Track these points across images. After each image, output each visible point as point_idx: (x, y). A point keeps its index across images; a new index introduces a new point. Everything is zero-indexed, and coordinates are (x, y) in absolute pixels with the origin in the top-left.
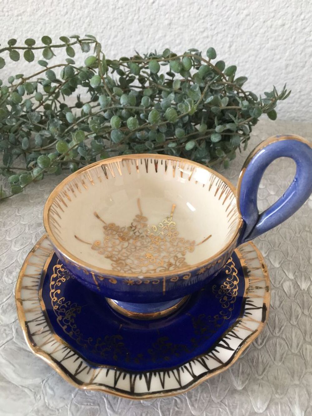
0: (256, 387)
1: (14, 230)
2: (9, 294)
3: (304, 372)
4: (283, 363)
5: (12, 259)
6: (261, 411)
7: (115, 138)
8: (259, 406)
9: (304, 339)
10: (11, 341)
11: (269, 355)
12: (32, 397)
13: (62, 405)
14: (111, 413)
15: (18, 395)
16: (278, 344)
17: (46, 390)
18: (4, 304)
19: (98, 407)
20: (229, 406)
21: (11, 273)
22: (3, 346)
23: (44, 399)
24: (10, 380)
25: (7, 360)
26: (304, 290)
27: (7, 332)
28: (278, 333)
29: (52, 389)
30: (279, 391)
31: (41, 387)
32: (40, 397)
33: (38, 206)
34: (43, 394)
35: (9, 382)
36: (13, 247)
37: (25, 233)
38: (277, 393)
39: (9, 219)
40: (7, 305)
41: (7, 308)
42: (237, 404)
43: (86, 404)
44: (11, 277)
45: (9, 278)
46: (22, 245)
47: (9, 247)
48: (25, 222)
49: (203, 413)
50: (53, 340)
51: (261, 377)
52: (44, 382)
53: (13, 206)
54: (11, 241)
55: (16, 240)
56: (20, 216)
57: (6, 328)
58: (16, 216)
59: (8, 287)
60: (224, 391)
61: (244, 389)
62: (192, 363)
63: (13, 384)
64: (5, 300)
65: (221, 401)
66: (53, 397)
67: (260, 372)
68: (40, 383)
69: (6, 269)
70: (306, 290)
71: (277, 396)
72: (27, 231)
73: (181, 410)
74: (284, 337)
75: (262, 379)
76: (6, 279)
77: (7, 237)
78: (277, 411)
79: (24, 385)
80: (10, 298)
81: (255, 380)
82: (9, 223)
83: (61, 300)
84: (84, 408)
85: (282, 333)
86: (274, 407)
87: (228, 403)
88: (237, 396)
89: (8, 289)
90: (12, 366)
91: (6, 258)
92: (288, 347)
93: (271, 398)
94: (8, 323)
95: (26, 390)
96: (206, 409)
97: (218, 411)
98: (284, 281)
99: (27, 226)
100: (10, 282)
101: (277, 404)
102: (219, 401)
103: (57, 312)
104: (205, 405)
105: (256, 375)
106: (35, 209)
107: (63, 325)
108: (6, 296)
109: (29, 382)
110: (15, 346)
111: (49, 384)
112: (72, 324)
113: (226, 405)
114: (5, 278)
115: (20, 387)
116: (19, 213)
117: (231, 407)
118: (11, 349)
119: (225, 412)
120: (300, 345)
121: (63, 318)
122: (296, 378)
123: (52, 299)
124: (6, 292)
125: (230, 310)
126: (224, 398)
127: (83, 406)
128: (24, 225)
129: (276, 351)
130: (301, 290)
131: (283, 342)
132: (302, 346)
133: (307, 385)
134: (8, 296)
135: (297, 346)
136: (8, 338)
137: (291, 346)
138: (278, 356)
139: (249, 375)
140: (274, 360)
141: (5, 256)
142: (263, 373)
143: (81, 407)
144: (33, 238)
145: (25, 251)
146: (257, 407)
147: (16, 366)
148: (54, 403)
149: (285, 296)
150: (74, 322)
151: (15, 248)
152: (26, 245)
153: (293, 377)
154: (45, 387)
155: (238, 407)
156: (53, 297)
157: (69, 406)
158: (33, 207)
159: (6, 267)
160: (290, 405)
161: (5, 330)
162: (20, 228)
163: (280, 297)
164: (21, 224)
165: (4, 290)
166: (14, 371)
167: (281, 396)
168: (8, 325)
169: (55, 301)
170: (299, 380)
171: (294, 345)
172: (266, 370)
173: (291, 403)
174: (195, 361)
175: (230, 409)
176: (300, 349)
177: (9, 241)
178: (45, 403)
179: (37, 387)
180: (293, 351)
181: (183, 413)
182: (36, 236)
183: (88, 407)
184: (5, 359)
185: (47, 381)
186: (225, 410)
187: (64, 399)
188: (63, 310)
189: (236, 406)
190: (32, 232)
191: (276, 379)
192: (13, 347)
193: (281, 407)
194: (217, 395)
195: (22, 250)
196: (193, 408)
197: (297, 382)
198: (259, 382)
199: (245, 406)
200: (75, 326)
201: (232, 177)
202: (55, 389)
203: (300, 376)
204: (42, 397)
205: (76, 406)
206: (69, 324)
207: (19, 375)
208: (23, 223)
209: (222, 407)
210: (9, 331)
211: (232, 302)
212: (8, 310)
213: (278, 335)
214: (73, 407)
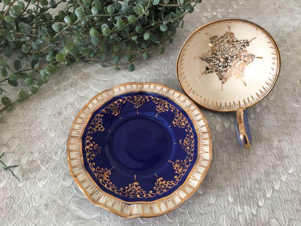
0: (209, 190)
1: (45, 121)
2: (62, 168)
3: (231, 177)
4: (221, 174)
5: (53, 144)
6: (213, 202)
7: (95, 43)
8: (212, 200)
9: (230, 158)
10: (75, 196)
11: (214, 172)
12: (99, 224)
13: (116, 224)
14: (142, 221)
15: (91, 224)
16: (217, 164)
17: (105, 218)
18: (61, 174)
19: (134, 220)
20: (198, 204)
21: (56, 153)
22: (72, 200)
23: (106, 223)
24: (84, 217)
25: (77, 207)
26: (227, 128)
27: (71, 191)
28: (216, 157)
29: (108, 217)
30: (220, 190)
31: (102, 217)
32: (103, 222)
33: (53, 98)
34: (105, 220)
35: (84, 219)
36: (50, 134)
37: (54, 122)
38: (219, 191)
39: (37, 112)
40: (64, 175)
41: (64, 176)
42: (201, 201)
43: (128, 220)
44: (58, 156)
45: (57, 157)
46: (55, 131)
47: (47, 134)
48: (49, 113)
49: (186, 210)
50: (103, 195)
51: (211, 185)
52: (102, 214)
53: (36, 101)
54: (47, 130)
55: (49, 129)
56: (43, 108)
57: (69, 189)
58: (41, 109)
59: (59, 163)
60: (194, 196)
61: (204, 193)
62: (178, 191)
63: (86, 219)
64: (61, 172)
65: (194, 202)
66: (110, 220)
67: (210, 182)
68: (101, 215)
69: (53, 151)
70: (228, 127)
71: (220, 193)
72: (53, 120)
73: (175, 211)
74: (220, 160)
75: (212, 185)
76: (56, 158)
77: (43, 127)
78: (220, 201)
79: (92, 218)
80: (64, 170)
81: (208, 187)
82: (38, 115)
83: (97, 169)
84: (128, 223)
85: (218, 157)
86: (219, 199)
87: (197, 202)
88: (201, 198)
89: (60, 164)
90: (82, 210)
91: (49, 143)
92: (222, 165)
93: (217, 195)
94: (69, 185)
95: (95, 221)
96: (187, 207)
97: (193, 207)
98: (216, 124)
99: (52, 116)
100: (59, 159)
101: (220, 197)
102: (193, 202)
103: (98, 177)
104: (186, 206)
105: (209, 184)
106: (52, 101)
107: (104, 184)
108: (61, 169)
109: (94, 216)
110: (79, 198)
111: (105, 215)
112: (109, 182)
113: (196, 203)
114: (54, 157)
115: (91, 220)
116: (42, 106)
117: (199, 204)
118: (77, 200)
119: (196, 207)
120: (228, 162)
121: (102, 180)
122: (228, 181)
123: (93, 170)
124: (59, 166)
125: (192, 155)
126: (195, 200)
127: (127, 222)
128: (50, 115)
129: (216, 169)
130: (225, 128)
131: (219, 162)
132: (229, 162)
133: (233, 184)
134: (62, 169)
135: (227, 163)
136: (73, 195)
137: (224, 164)
138: (218, 171)
139: (205, 185)
140: (216, 173)
141: (48, 142)
142: (211, 182)
143: (126, 222)
144: (60, 124)
145: (59, 135)
146: (211, 201)
147: (84, 209)
148: (112, 223)
149: (218, 134)
150: (109, 181)
151: (52, 135)
152: (58, 131)
153: (226, 181)
154: (104, 217)
155: (202, 203)
156: (92, 168)
157: (120, 223)
158: (50, 99)
159: (52, 149)
160: (226, 196)
161: (69, 190)
162: (48, 119)
163: (215, 135)
164: (47, 115)
165: (58, 165)
166: (84, 212)
167: (222, 193)
168: (69, 187)
169: (94, 170)
170: (229, 182)
171: (225, 163)
172: (213, 180)
173: (227, 195)
174: (180, 190)
175: (198, 205)
176: (228, 165)
177: (45, 130)
178: (107, 225)
179: (100, 218)
180: (225, 166)
181: (177, 212)
182: (61, 123)
183: (130, 221)
184: (76, 207)
185: (104, 213)
186: (197, 206)
187: (116, 220)
188: (101, 175)
189: (201, 203)
190: (57, 120)
191: (218, 184)
192: (78, 199)
193: (222, 198)
194: (191, 199)
195: (57, 135)
196: (181, 209)
197: (229, 184)
198: (210, 187)
199: (205, 202)
200: (111, 183)
201: (175, 48)
202: (110, 217)
203: (230, 180)
204: (104, 222)
205: (124, 222)
206: (107, 182)
207: (88, 214)
208: (48, 114)
209: (195, 205)
210: (72, 190)
211: (192, 150)
212: (65, 178)
213: (216, 159)
214: (122, 223)
